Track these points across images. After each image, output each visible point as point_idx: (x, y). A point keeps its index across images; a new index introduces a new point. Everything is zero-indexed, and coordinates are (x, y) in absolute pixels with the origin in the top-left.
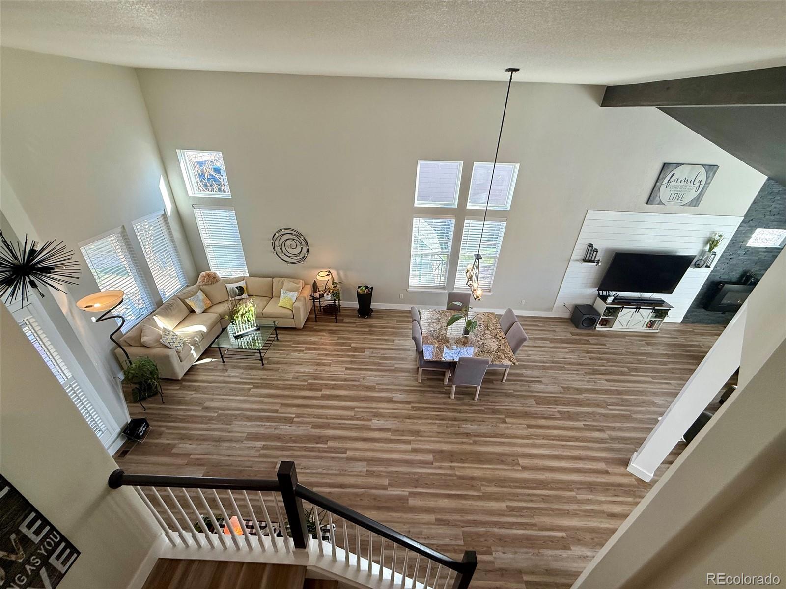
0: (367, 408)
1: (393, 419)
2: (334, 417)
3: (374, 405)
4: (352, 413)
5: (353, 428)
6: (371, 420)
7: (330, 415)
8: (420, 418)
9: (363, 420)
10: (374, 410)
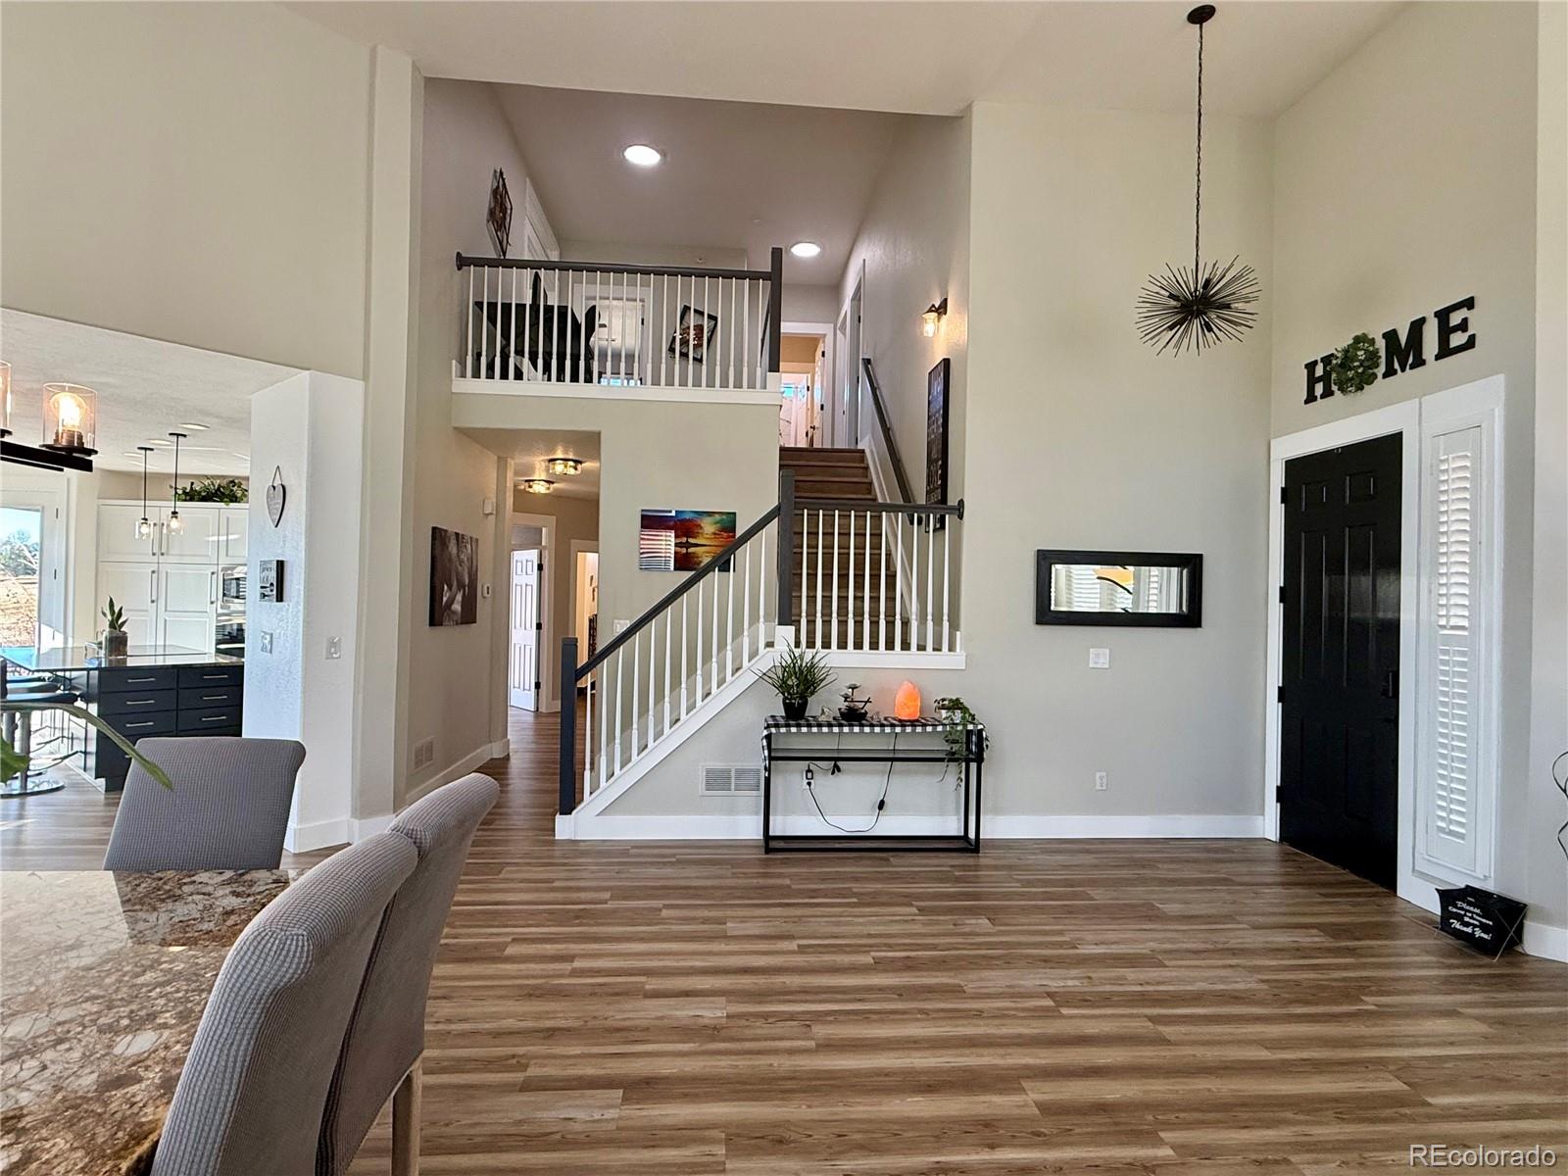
0: (760, 1052)
1: (628, 1023)
2: (892, 1017)
3: (723, 1065)
4: (821, 1031)
5: (799, 992)
6: (728, 1017)
7: (918, 1020)
8: (497, 1034)
9: (765, 1016)
10: (722, 1046)
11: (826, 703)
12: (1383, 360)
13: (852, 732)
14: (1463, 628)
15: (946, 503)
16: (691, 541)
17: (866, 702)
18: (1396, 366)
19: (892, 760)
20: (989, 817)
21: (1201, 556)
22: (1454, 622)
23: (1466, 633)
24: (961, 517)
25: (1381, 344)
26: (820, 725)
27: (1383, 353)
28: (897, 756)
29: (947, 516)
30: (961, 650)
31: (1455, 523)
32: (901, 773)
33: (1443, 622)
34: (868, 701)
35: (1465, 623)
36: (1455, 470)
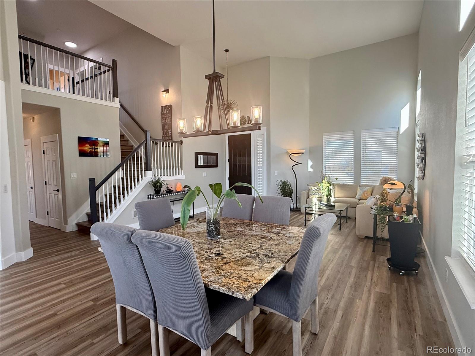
11: (163, 189)
12: (247, 121)
13: (170, 195)
14: (261, 165)
15: (172, 140)
16: (95, 147)
17: (171, 188)
18: (249, 122)
19: (174, 201)
20: (196, 209)
21: (218, 153)
22: (260, 164)
23: (262, 166)
24: (181, 144)
25: (247, 118)
26: (164, 195)
27: (247, 120)
28: (175, 200)
29: (173, 143)
30: (183, 174)
31: (260, 148)
32: (176, 204)
33: (259, 164)
34: (172, 188)
35: (262, 164)
36: (259, 140)
